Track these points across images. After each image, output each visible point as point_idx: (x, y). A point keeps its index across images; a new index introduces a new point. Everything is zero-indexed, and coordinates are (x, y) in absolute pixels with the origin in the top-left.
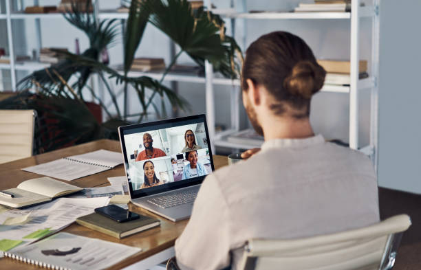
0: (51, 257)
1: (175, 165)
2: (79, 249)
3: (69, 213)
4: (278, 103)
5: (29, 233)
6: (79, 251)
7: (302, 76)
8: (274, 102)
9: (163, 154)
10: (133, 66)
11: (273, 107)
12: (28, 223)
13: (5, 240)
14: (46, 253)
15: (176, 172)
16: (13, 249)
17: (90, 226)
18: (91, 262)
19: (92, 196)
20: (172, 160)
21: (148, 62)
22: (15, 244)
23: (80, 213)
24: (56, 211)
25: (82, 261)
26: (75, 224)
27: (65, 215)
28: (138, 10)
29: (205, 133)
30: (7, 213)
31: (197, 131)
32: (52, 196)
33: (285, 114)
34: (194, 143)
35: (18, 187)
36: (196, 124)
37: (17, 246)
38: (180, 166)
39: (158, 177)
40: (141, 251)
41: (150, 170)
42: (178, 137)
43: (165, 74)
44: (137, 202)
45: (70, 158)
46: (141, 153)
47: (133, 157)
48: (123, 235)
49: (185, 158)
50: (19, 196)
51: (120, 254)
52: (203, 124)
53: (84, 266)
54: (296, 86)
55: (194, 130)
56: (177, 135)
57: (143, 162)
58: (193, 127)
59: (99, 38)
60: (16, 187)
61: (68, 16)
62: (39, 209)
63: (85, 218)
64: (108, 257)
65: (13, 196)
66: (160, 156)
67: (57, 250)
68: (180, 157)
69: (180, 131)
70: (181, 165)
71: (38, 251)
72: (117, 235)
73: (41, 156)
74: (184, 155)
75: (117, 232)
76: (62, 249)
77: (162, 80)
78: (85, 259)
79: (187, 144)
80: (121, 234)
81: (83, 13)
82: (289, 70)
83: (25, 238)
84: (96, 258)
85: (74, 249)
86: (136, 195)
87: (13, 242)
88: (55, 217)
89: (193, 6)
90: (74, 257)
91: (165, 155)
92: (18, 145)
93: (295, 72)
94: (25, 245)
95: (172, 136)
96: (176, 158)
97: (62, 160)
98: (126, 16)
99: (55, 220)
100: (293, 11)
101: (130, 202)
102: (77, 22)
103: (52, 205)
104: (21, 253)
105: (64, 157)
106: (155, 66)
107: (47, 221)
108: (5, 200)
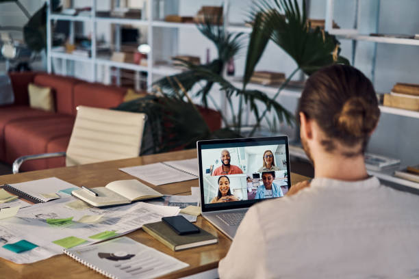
0: (105, 260)
1: (250, 184)
2: (133, 256)
3: (140, 218)
4: (328, 139)
5: (97, 233)
6: (132, 259)
7: (352, 113)
8: (324, 138)
9: (240, 172)
10: (253, 79)
11: (323, 143)
12: (101, 223)
13: (72, 238)
14: (101, 255)
15: (250, 191)
16: (74, 248)
17: (152, 233)
18: (136, 272)
19: (169, 204)
20: (247, 179)
21: (269, 76)
22: (79, 242)
23: (150, 219)
24: (130, 215)
25: (129, 269)
26: (141, 230)
27: (135, 220)
28: (262, 28)
29: (285, 155)
30: (87, 211)
31: (277, 153)
32: (132, 199)
33: (335, 151)
34: (273, 164)
35: (107, 186)
36: (277, 146)
37: (79, 244)
38: (255, 185)
39: (232, 193)
40: (188, 267)
41: (224, 185)
42: (257, 156)
43: (281, 89)
44: (207, 215)
45: (167, 163)
46: (218, 169)
47: (208, 171)
48: (178, 248)
49: (261, 178)
50: (103, 195)
51: (168, 267)
52: (284, 146)
53: (129, 275)
54: (344, 124)
55: (274, 152)
56: (255, 155)
57: (218, 177)
58: (273, 148)
59: (226, 50)
60: (104, 186)
61: (201, 27)
62: (117, 210)
63: (150, 226)
64: (156, 268)
65: (97, 195)
66: (236, 173)
67: (113, 254)
68: (256, 176)
69: (259, 151)
70: (257, 184)
71: (96, 253)
72: (172, 247)
73: (148, 158)
74: (261, 175)
75: (172, 244)
76: (117, 254)
77: (277, 95)
78: (134, 267)
79: (265, 165)
80: (176, 246)
81: (214, 24)
82: (340, 106)
83: (90, 237)
84: (145, 268)
85: (128, 255)
86: (206, 208)
87: (79, 240)
88: (126, 220)
89: (313, 24)
90: (124, 263)
91: (242, 173)
92: (127, 145)
93: (346, 108)
94: (85, 245)
95: (250, 155)
96: (252, 177)
97: (159, 164)
98: (249, 30)
99: (125, 223)
100: (413, 38)
101: (201, 215)
102: (207, 33)
103: (129, 208)
104: (80, 252)
105: (162, 162)
106: (275, 81)
107: (117, 224)
108: (89, 198)
